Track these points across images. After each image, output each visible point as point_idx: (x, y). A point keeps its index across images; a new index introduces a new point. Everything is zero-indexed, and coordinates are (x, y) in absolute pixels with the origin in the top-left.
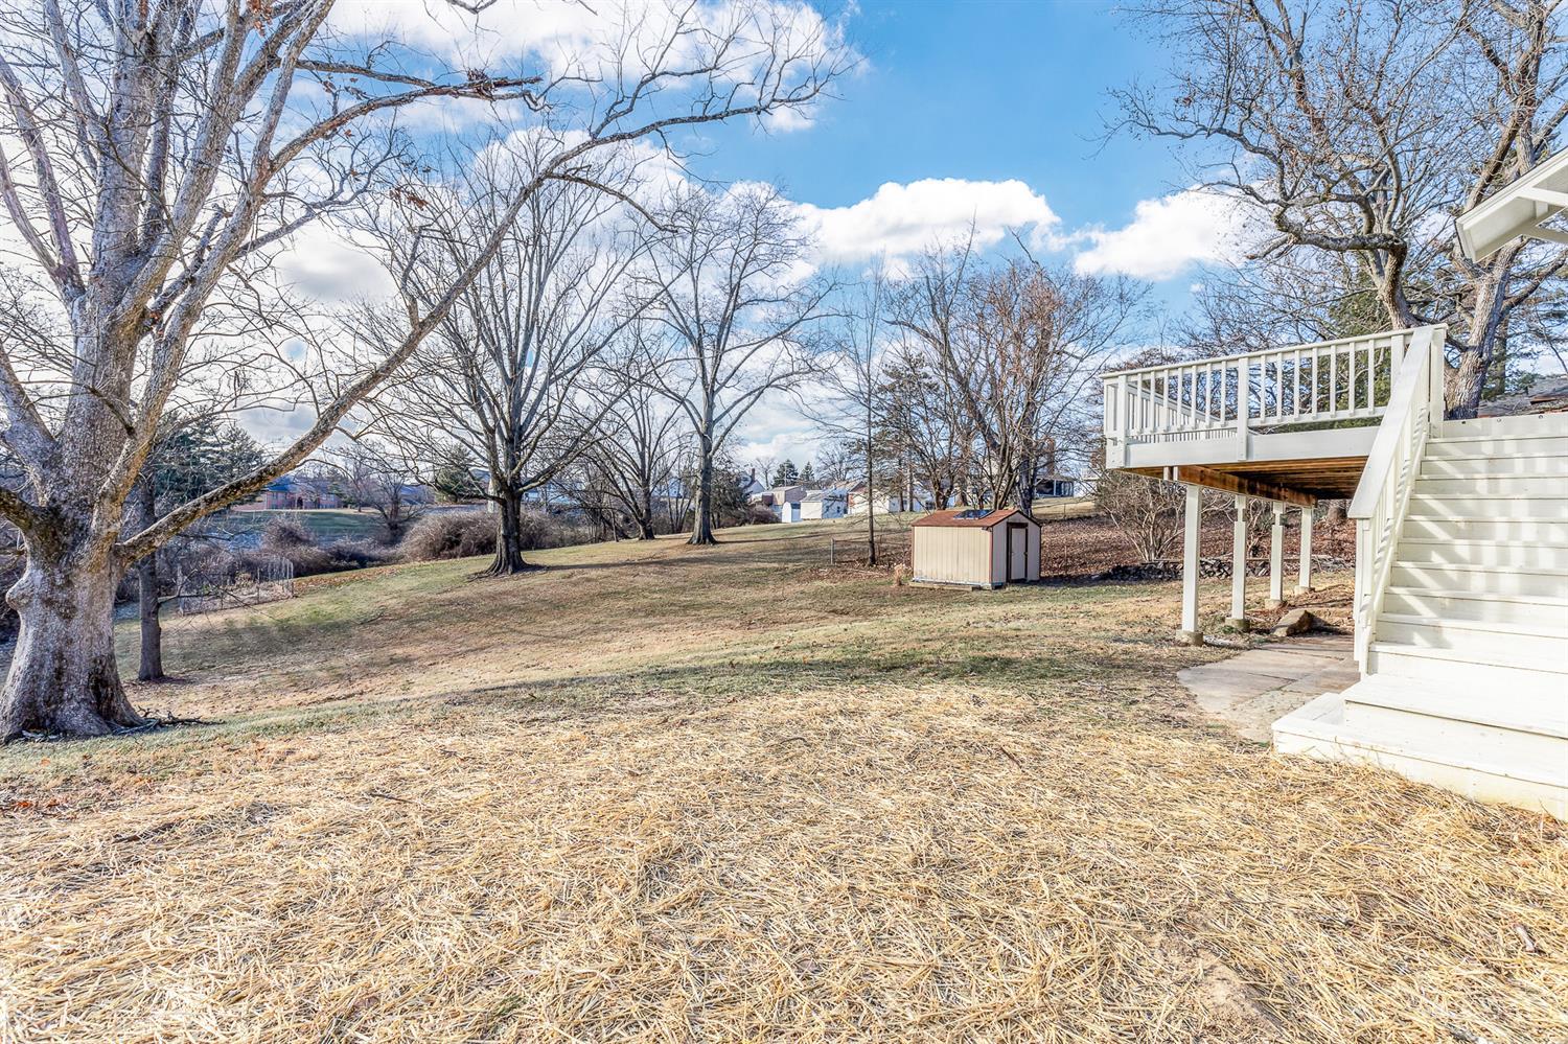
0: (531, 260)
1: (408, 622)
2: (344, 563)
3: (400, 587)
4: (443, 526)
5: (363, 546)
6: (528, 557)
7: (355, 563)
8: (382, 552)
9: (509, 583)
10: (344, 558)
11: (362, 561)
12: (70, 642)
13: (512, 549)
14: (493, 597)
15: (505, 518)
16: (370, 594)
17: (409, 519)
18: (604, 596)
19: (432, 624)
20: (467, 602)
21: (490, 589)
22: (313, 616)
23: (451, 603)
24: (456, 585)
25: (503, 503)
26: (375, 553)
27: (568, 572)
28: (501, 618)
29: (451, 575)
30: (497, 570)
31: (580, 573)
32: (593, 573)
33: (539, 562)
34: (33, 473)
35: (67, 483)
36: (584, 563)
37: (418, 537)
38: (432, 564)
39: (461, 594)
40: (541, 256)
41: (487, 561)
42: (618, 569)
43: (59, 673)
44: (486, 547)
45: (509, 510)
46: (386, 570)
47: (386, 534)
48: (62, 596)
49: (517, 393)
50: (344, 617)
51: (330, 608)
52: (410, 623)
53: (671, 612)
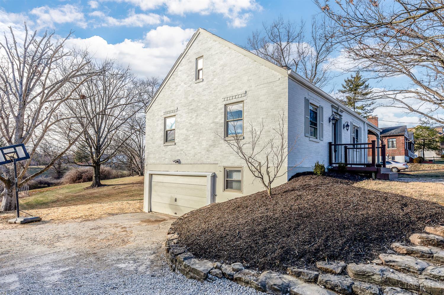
0: (103, 99)
1: (66, 201)
2: (42, 185)
3: (63, 192)
4: (76, 173)
5: (48, 179)
6: (103, 182)
7: (46, 185)
8: (55, 181)
9: (96, 190)
10: (42, 184)
11: (49, 185)
12: (12, 201)
13: (97, 180)
14: (91, 194)
15: (95, 171)
16: (53, 194)
17: (65, 169)
18: (122, 193)
19: (73, 202)
20: (83, 196)
21: (90, 192)
22: (37, 201)
23: (78, 196)
24: (80, 191)
25: (95, 167)
26: (53, 182)
27: (114, 186)
28: (93, 199)
29: (79, 188)
30: (93, 186)
31: (117, 187)
32: (121, 187)
33: (106, 184)
34: (4, 174)
35: (11, 176)
36: (119, 184)
37: (68, 177)
38: (72, 185)
39: (82, 193)
40: (106, 97)
41: (90, 183)
42: (129, 185)
43: (10, 206)
44: (90, 179)
45: (97, 169)
46: (58, 187)
47: (56, 175)
48: (11, 194)
49: (99, 135)
50: (46, 201)
51: (41, 199)
52: (66, 202)
53: (137, 196)
